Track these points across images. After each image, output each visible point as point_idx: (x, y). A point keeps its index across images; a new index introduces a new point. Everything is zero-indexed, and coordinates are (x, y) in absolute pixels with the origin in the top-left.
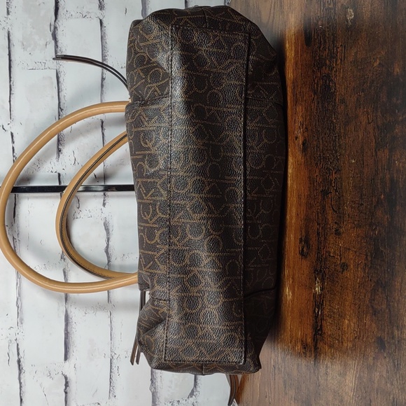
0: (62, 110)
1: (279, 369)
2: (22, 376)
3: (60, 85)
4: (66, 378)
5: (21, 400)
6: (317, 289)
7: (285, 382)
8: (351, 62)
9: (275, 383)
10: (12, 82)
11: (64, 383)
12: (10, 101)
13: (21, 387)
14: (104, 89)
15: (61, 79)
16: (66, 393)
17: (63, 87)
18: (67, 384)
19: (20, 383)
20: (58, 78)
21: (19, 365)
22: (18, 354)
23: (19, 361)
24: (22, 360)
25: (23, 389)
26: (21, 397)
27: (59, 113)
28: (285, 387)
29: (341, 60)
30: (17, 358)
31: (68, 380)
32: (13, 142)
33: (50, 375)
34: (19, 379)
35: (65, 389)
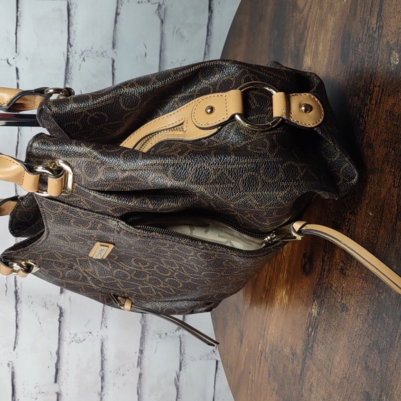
0: (71, 46)
1: (265, 357)
2: (18, 306)
3: (70, 18)
4: (61, 309)
5: (17, 326)
6: (313, 310)
7: (269, 372)
8: (387, 111)
9: (260, 366)
10: (19, 13)
11: (59, 313)
12: (16, 33)
13: (17, 315)
14: (117, 25)
15: (72, 12)
16: (60, 322)
17: (74, 20)
18: (61, 315)
19: (17, 312)
20: (69, 10)
21: (16, 296)
22: (16, 286)
23: (16, 292)
24: (19, 291)
25: (19, 317)
26: (17, 324)
27: (68, 49)
28: (269, 377)
29: (376, 102)
30: (14, 289)
31: (63, 310)
32: (18, 78)
33: (45, 306)
34: (16, 308)
35: (60, 318)
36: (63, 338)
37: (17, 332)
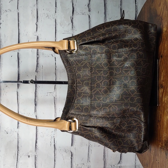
2: (55, 151)
4: (72, 153)
5: (55, 160)
10: (56, 38)
11: (71, 155)
13: (55, 155)
16: (71, 159)
18: (72, 156)
19: (55, 154)
21: (55, 147)
22: (54, 142)
23: (54, 145)
24: (56, 145)
25: (55, 156)
30: (54, 144)
31: (72, 154)
32: (56, 61)
33: (66, 151)
34: (54, 152)
35: (71, 157)
36: (73, 166)
37: (55, 163)
